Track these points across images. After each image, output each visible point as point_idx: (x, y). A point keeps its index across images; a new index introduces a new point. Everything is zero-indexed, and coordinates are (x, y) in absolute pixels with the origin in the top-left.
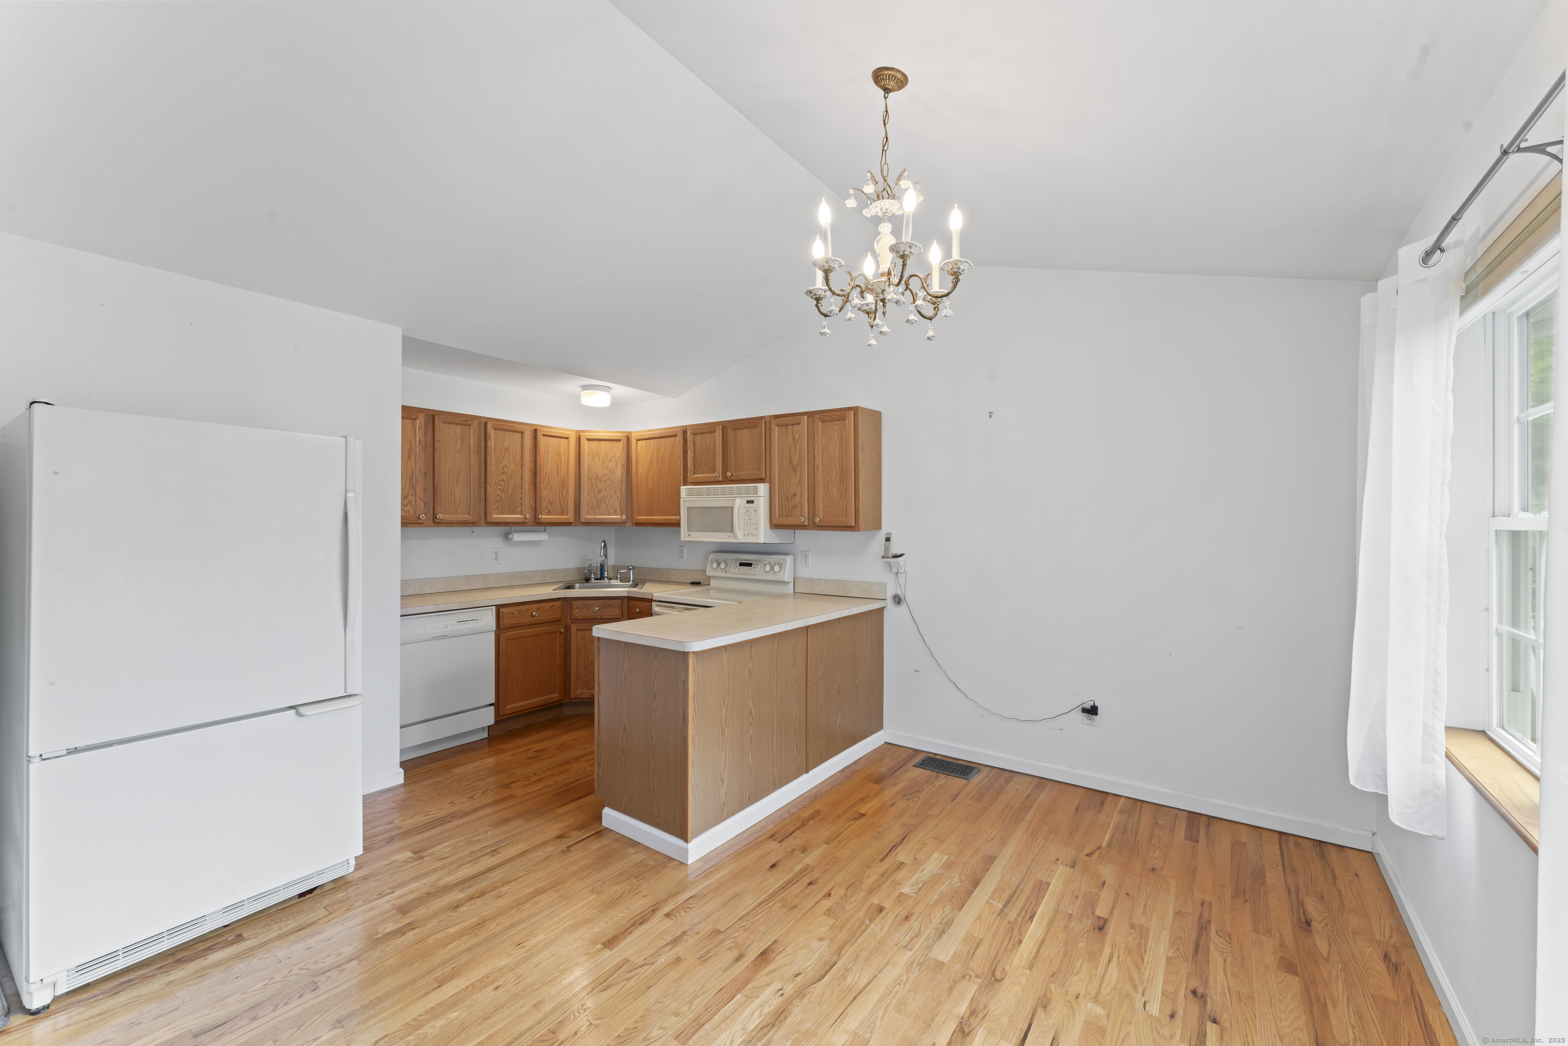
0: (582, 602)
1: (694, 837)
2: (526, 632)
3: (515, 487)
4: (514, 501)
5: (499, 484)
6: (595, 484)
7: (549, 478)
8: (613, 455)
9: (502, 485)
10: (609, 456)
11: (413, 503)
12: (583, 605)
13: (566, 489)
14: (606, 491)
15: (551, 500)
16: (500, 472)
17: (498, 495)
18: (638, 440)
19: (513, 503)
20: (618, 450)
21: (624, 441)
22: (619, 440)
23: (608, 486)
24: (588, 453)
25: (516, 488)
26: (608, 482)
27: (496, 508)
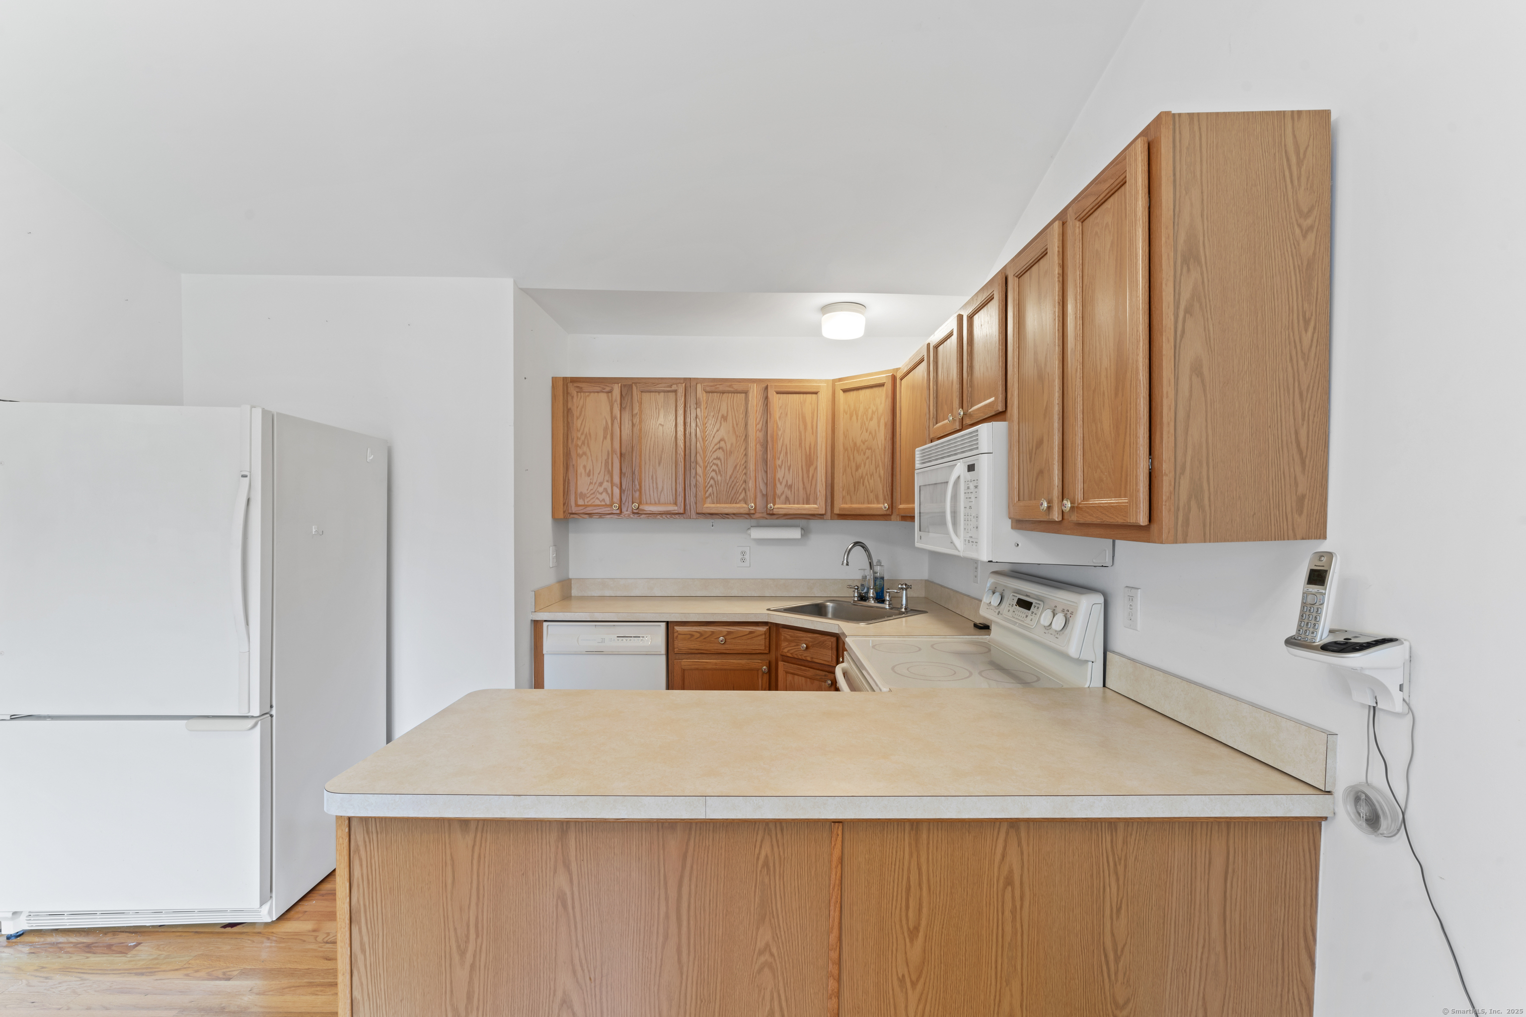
0: (791, 632)
2: (710, 663)
3: (736, 467)
4: (735, 484)
5: (714, 464)
6: (852, 458)
7: (786, 453)
8: (874, 409)
9: (717, 465)
10: (870, 411)
11: (609, 491)
12: (791, 636)
13: (814, 465)
14: (865, 466)
15: (790, 483)
16: (716, 448)
17: (712, 478)
18: (901, 379)
19: (733, 488)
20: (880, 400)
21: (889, 386)
22: (882, 385)
23: (868, 458)
24: (844, 411)
25: (738, 468)
26: (868, 453)
27: (710, 495)
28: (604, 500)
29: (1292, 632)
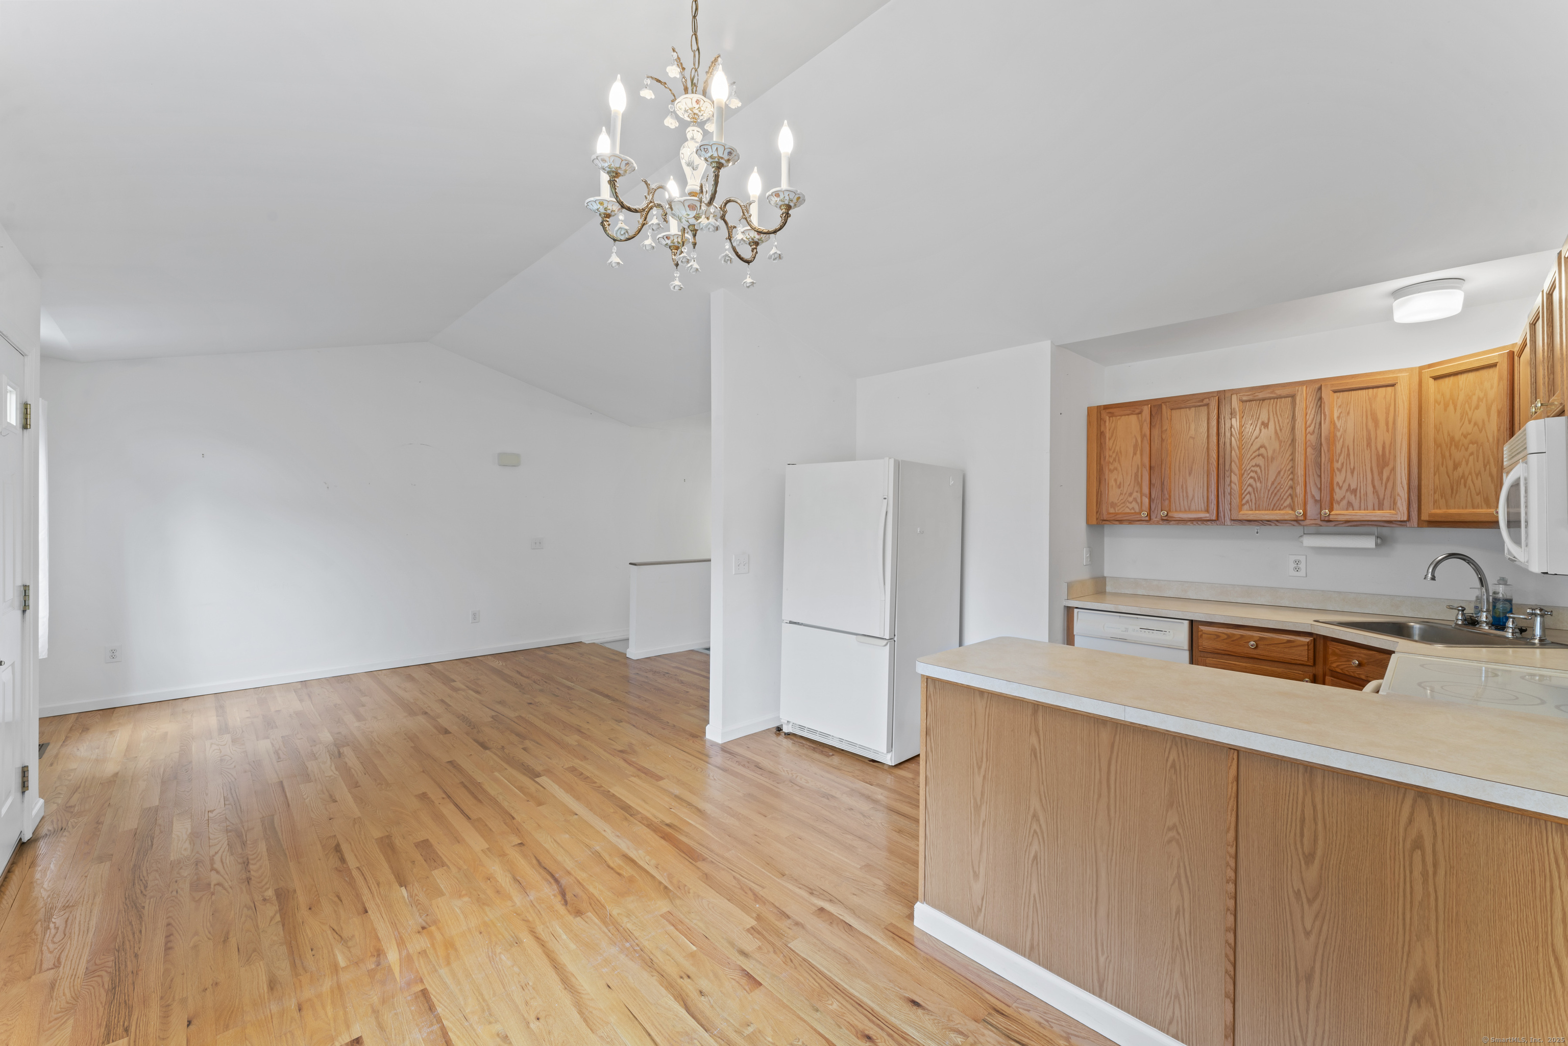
0: (1341, 646)
3: (1279, 472)
4: (1278, 491)
5: (1252, 471)
6: (1447, 454)
7: (1348, 455)
8: (1482, 395)
9: (1256, 472)
10: (1475, 399)
13: (1391, 466)
14: (1467, 464)
15: (1353, 486)
16: (1254, 455)
17: (1250, 485)
19: (1276, 494)
20: (1489, 384)
21: (1504, 366)
22: (1494, 365)
23: (1472, 454)
24: (1436, 401)
25: (1282, 473)
26: (1472, 448)
27: (1247, 502)
28: (1133, 508)
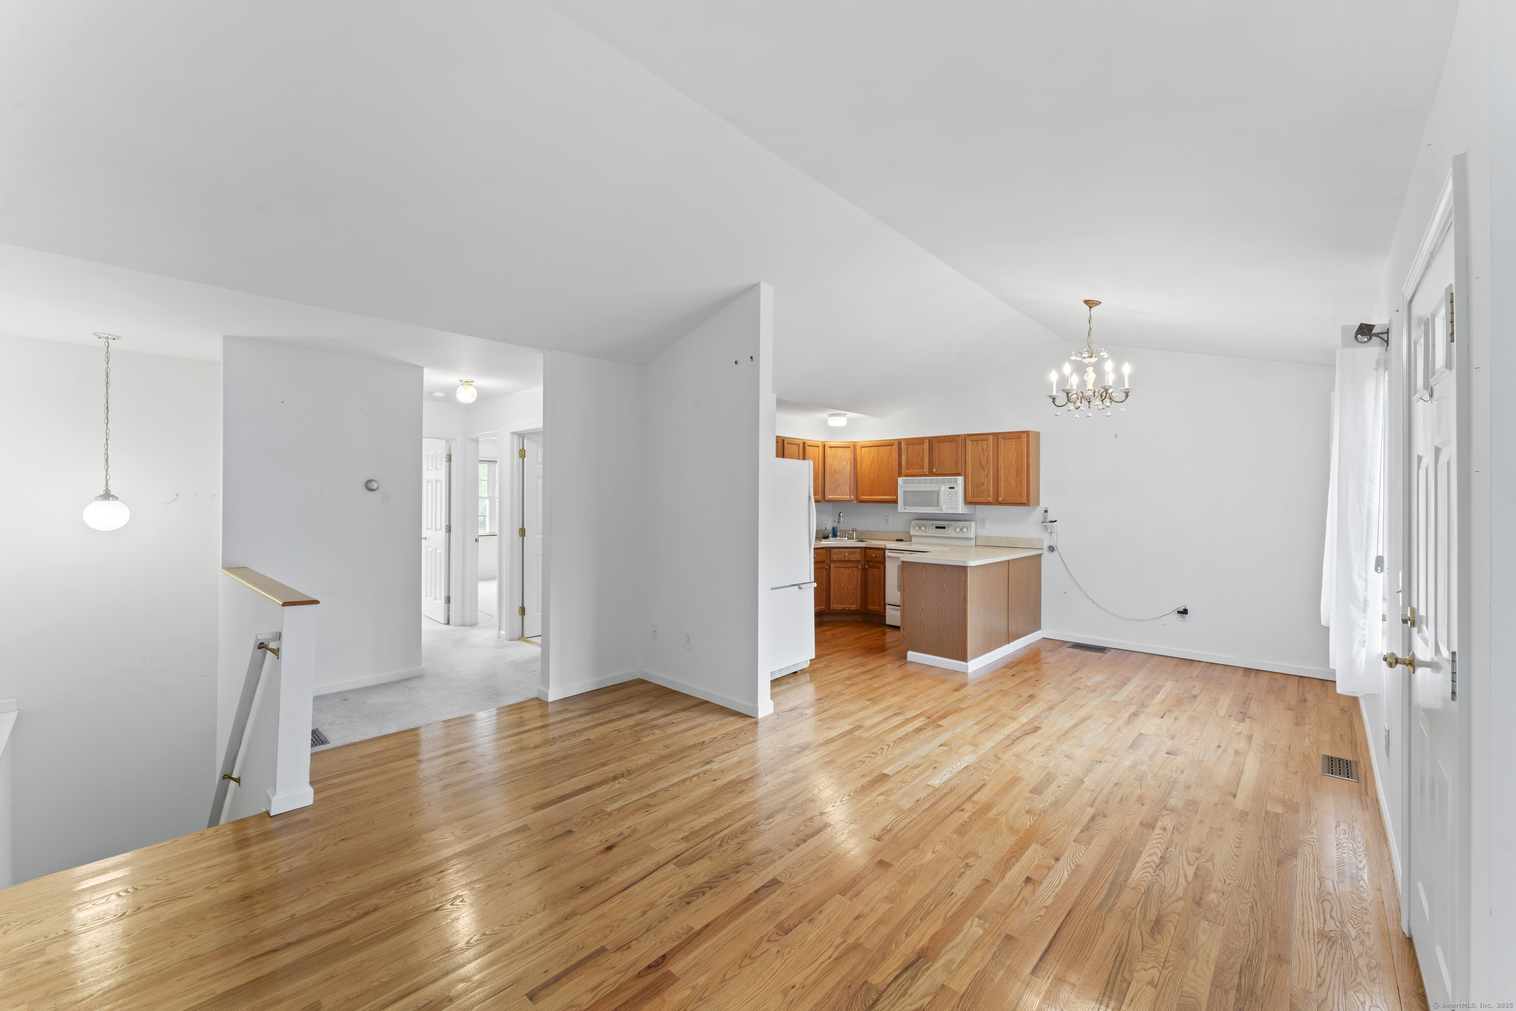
0: (837, 550)
1: (970, 660)
6: (834, 476)
10: (843, 457)
13: (818, 479)
14: (841, 480)
18: (862, 447)
20: (848, 454)
21: (852, 448)
22: (849, 447)
23: (842, 477)
24: (830, 455)
26: (843, 474)
29: (1042, 519)
